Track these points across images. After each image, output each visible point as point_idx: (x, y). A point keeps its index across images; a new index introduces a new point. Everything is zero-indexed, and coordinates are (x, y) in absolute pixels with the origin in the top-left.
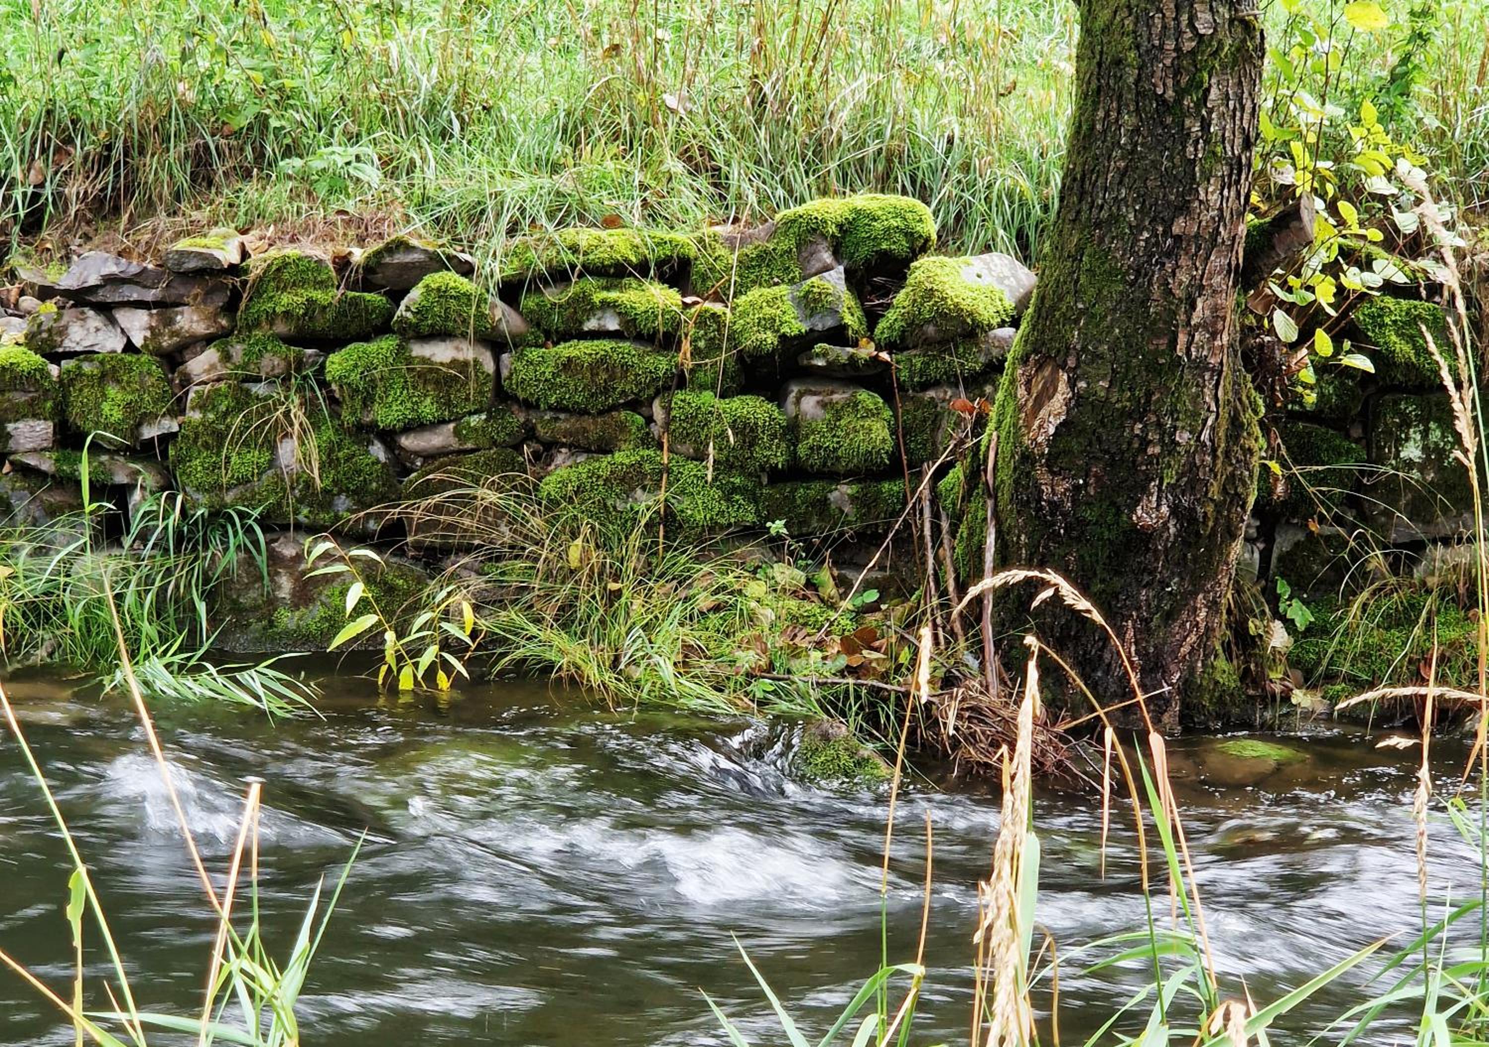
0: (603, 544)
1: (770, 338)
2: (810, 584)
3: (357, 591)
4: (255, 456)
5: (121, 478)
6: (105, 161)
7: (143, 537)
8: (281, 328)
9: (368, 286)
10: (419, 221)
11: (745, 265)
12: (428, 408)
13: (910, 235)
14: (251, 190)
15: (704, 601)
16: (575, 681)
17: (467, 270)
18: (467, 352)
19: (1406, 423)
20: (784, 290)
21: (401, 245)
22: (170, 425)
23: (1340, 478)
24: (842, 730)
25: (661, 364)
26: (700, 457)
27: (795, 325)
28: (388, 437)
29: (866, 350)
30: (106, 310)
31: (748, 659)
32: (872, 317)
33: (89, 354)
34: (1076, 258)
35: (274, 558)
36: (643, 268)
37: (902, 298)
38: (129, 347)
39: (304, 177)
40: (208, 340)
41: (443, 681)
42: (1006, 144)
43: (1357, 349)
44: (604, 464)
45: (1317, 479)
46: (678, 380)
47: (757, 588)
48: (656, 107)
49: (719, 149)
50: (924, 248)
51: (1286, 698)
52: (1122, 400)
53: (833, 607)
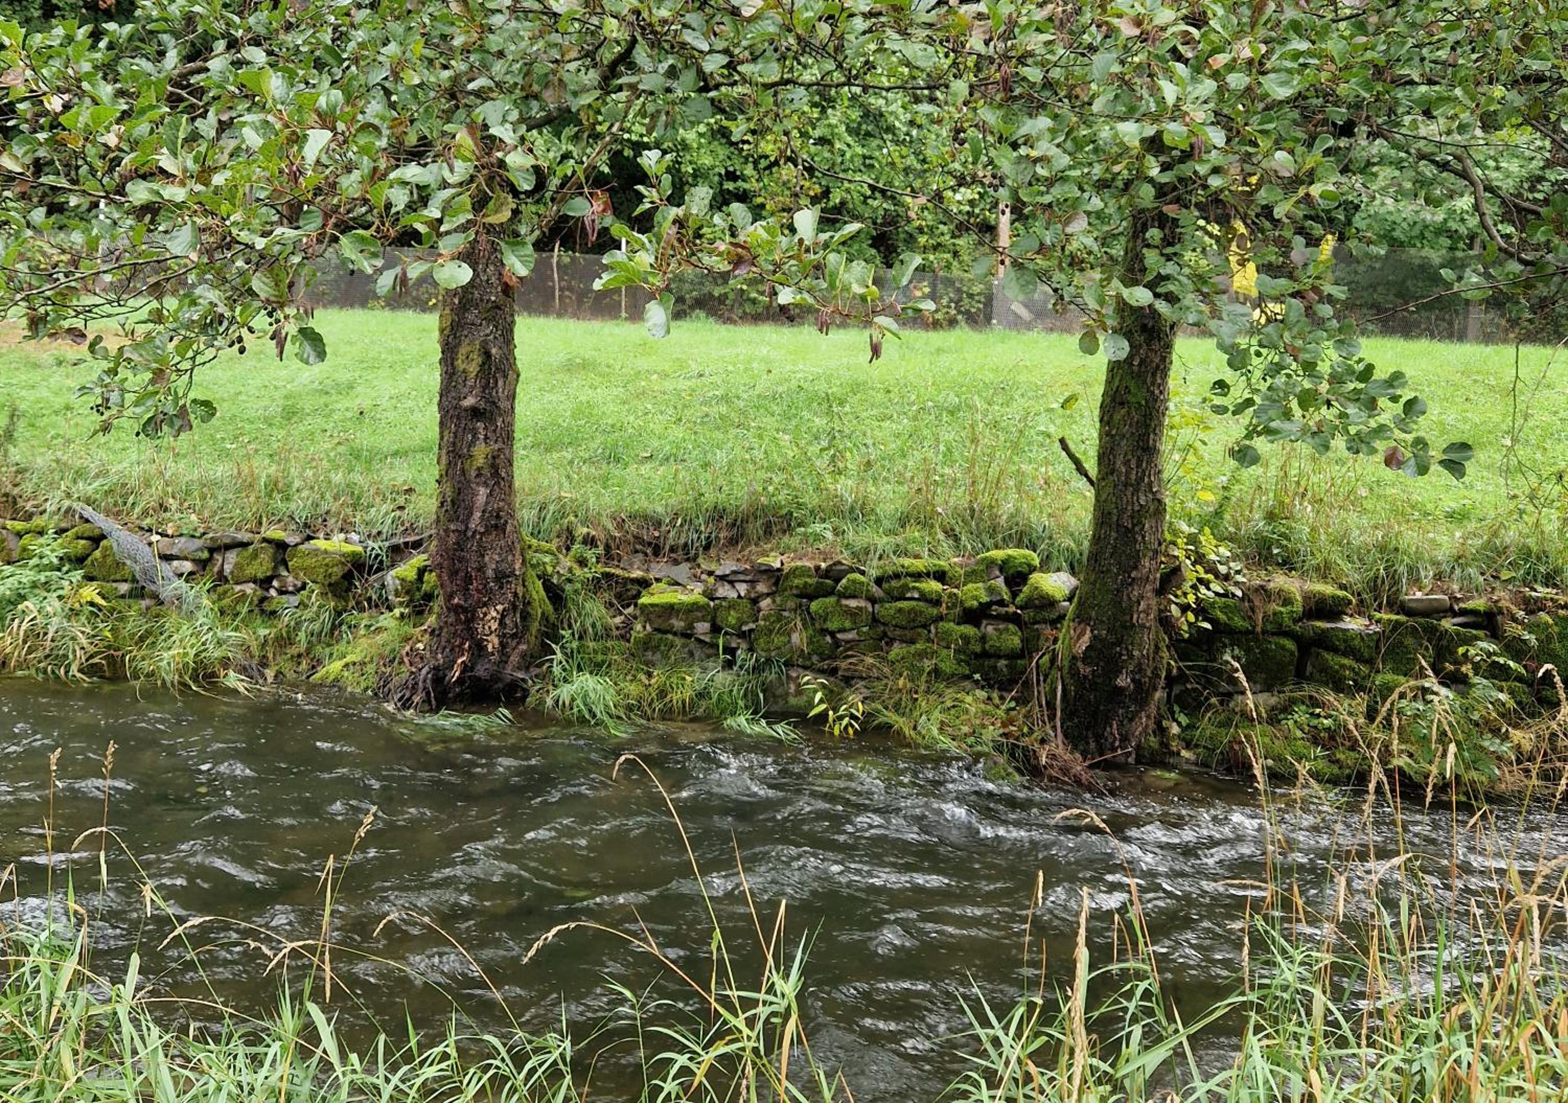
0: (912, 680)
1: (975, 603)
2: (989, 698)
3: (819, 696)
4: (784, 639)
5: (734, 645)
6: (734, 525)
7: (741, 667)
8: (795, 592)
9: (827, 577)
10: (846, 554)
11: (967, 575)
12: (848, 624)
13: (1029, 565)
14: (786, 539)
15: (949, 704)
16: (900, 732)
17: (863, 573)
18: (863, 603)
19: (1225, 646)
20: (980, 585)
21: (839, 563)
22: (752, 626)
23: (1198, 668)
24: (1001, 760)
25: (935, 611)
26: (948, 647)
27: (985, 599)
28: (832, 634)
29: (1012, 609)
30: (732, 583)
31: (965, 729)
32: (1014, 595)
33: (725, 598)
34: (1094, 583)
35: (788, 676)
36: (928, 575)
37: (1025, 589)
38: (739, 597)
39: (805, 534)
40: (768, 595)
41: (851, 731)
42: (1065, 528)
43: (1205, 619)
44: (912, 649)
45: (1189, 668)
46: (941, 618)
47: (969, 699)
48: (934, 512)
49: (958, 530)
50: (1032, 569)
51: (1178, 754)
52: (1111, 638)
53: (997, 707)
